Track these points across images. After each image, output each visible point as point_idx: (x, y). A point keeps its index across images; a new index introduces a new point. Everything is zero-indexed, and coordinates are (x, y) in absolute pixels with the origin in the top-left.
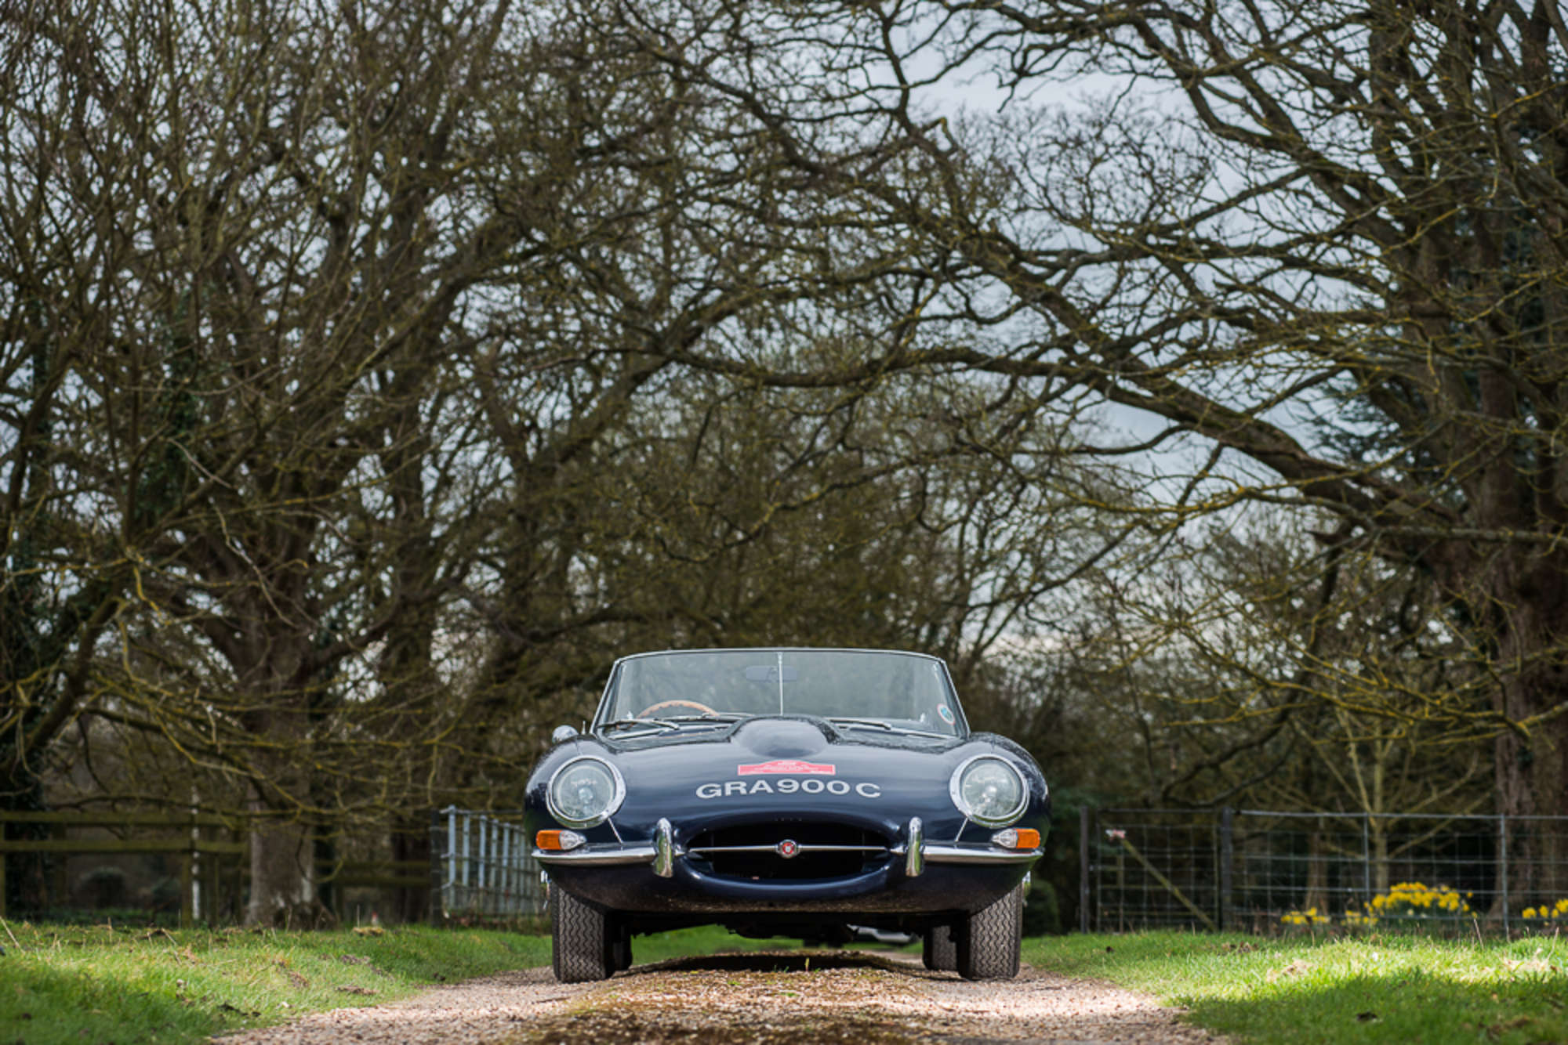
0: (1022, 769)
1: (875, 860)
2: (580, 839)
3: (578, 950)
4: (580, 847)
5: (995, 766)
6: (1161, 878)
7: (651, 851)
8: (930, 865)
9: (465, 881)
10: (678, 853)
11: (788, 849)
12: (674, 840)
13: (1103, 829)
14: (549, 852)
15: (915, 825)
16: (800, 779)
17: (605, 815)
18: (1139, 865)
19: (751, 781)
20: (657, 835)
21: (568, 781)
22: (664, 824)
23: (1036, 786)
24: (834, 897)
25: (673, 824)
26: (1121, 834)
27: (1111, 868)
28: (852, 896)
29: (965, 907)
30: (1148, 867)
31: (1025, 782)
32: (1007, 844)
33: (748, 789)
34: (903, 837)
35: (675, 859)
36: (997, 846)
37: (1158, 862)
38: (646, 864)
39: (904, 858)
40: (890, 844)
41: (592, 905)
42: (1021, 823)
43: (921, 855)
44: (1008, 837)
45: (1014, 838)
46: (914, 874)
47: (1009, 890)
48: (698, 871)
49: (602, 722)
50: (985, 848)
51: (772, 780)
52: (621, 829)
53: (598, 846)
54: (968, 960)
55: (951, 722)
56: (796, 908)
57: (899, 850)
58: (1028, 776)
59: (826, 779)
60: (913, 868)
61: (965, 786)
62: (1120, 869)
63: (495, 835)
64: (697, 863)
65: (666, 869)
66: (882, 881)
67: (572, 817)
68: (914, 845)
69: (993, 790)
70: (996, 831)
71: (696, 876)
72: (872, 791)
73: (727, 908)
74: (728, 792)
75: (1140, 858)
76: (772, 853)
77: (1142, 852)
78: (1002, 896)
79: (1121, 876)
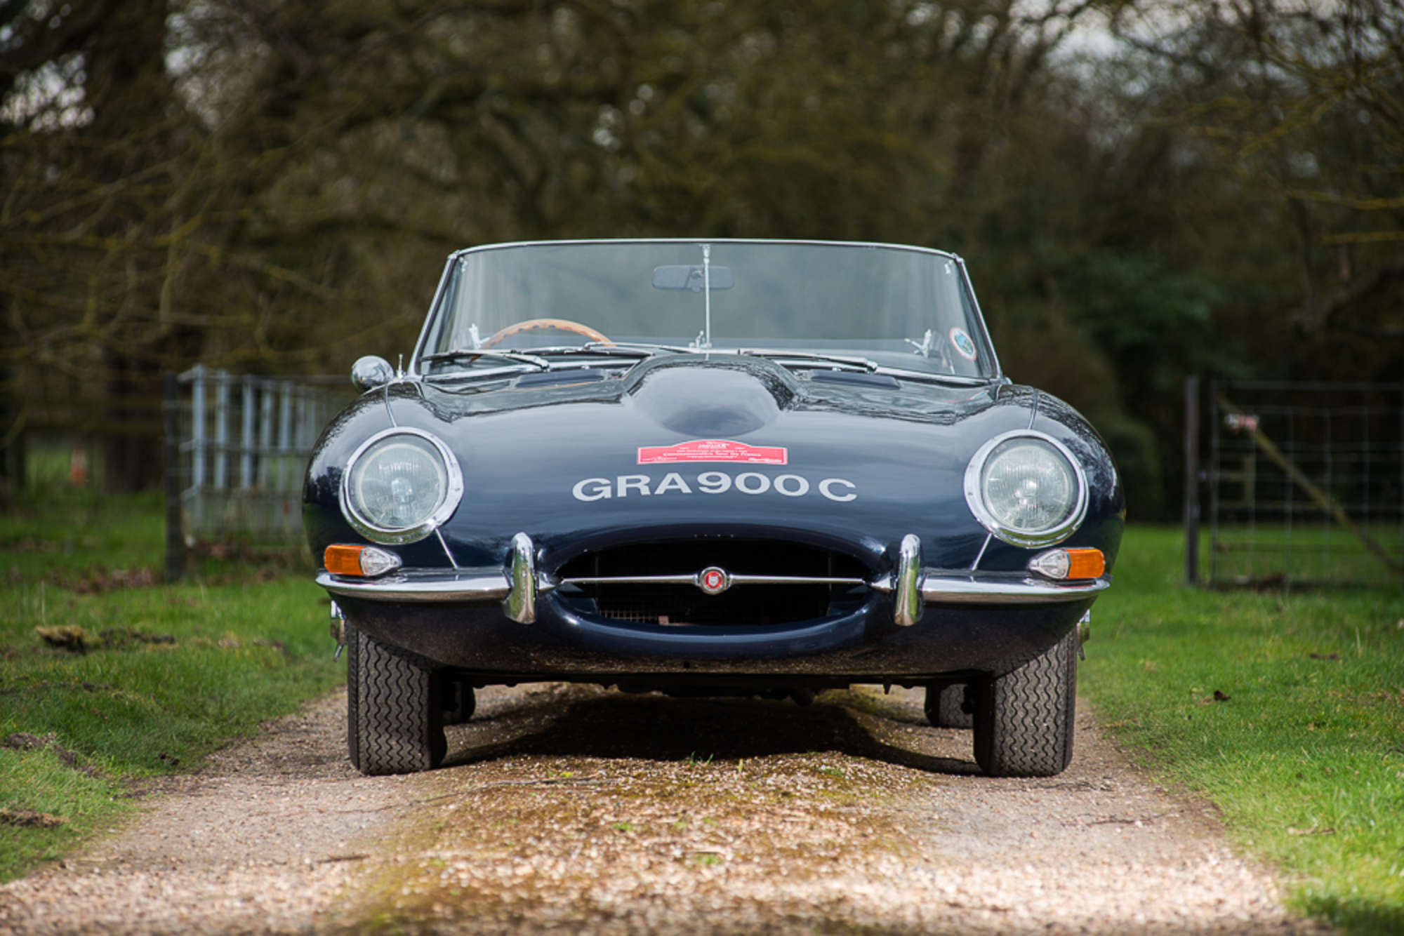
0: (1077, 451)
1: (847, 599)
2: (390, 561)
3: (386, 725)
4: (391, 573)
5: (1035, 449)
6: (1314, 492)
7: (500, 583)
8: (931, 607)
9: (220, 481)
10: (543, 585)
11: (714, 580)
12: (538, 566)
13: (1222, 415)
14: (345, 578)
15: (909, 546)
16: (733, 469)
17: (432, 524)
18: (1280, 471)
19: (657, 472)
20: (510, 559)
21: (375, 463)
22: (523, 542)
23: (1101, 478)
24: (783, 653)
25: (537, 541)
26: (1251, 422)
27: (1233, 476)
28: (812, 651)
29: (987, 667)
30: (1294, 474)
31: (1081, 475)
32: (1053, 573)
33: (653, 486)
34: (891, 563)
35: (539, 594)
36: (1037, 576)
37: (1311, 468)
38: (494, 602)
39: (893, 595)
40: (871, 575)
41: (411, 658)
42: (1074, 540)
43: (919, 593)
44: (1054, 562)
45: (1064, 564)
46: (908, 622)
47: (1057, 638)
48: (575, 614)
49: (429, 351)
50: (1018, 580)
51: (690, 470)
52: (454, 546)
53: (421, 572)
54: (991, 745)
55: (971, 356)
56: (726, 669)
57: (884, 584)
58: (1086, 462)
59: (772, 471)
60: (906, 612)
61: (990, 479)
62: (1248, 476)
63: (267, 404)
64: (571, 600)
65: (524, 611)
66: (858, 630)
67: (380, 524)
68: (908, 574)
69: (1032, 485)
70: (1035, 553)
71: (573, 621)
72: (844, 491)
73: (619, 668)
74: (622, 493)
75: (1281, 460)
76: (689, 586)
77: (1284, 451)
78: (1045, 651)
79: (1250, 490)
